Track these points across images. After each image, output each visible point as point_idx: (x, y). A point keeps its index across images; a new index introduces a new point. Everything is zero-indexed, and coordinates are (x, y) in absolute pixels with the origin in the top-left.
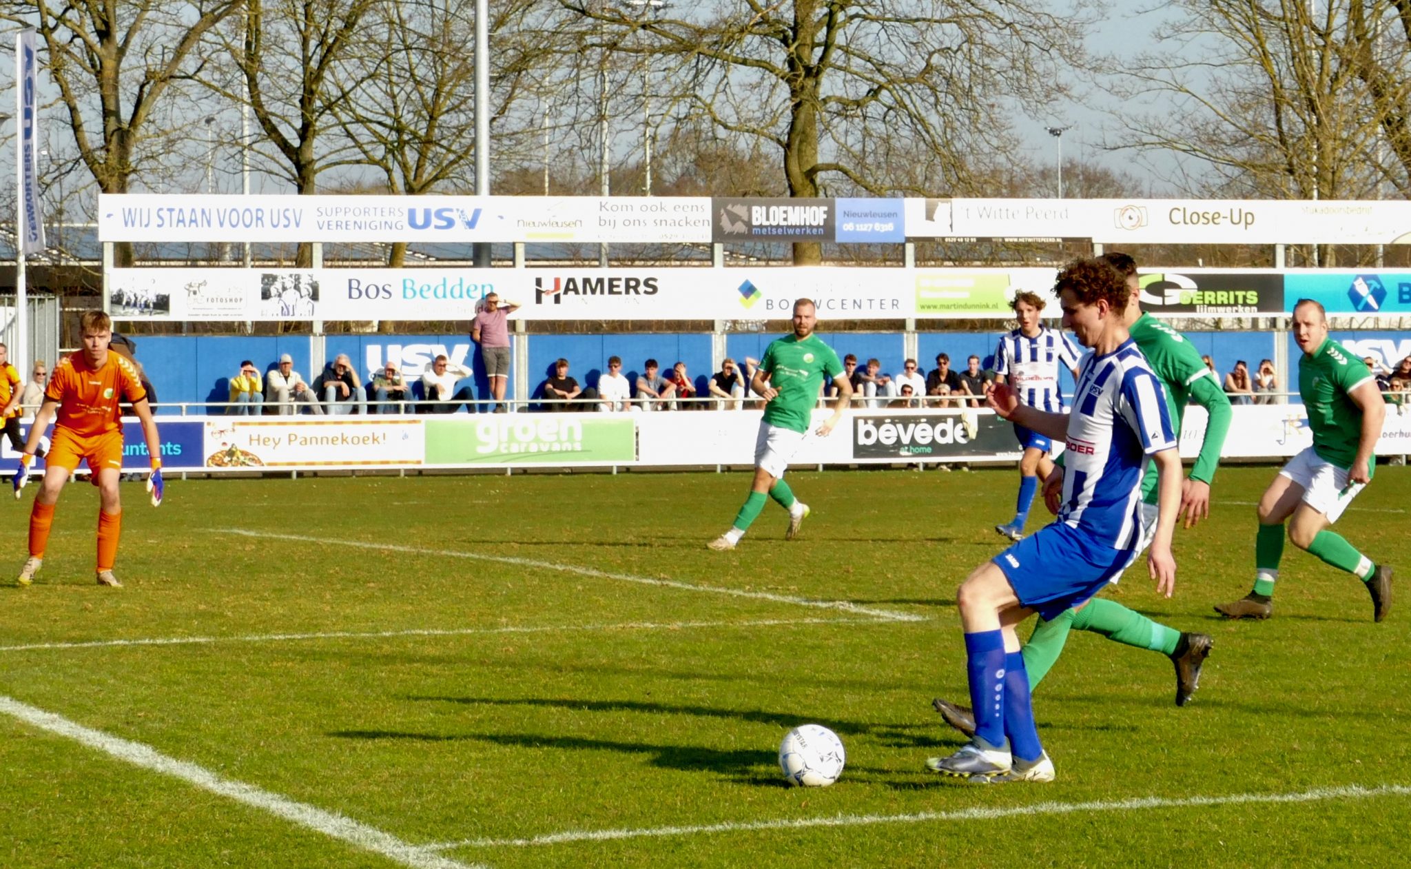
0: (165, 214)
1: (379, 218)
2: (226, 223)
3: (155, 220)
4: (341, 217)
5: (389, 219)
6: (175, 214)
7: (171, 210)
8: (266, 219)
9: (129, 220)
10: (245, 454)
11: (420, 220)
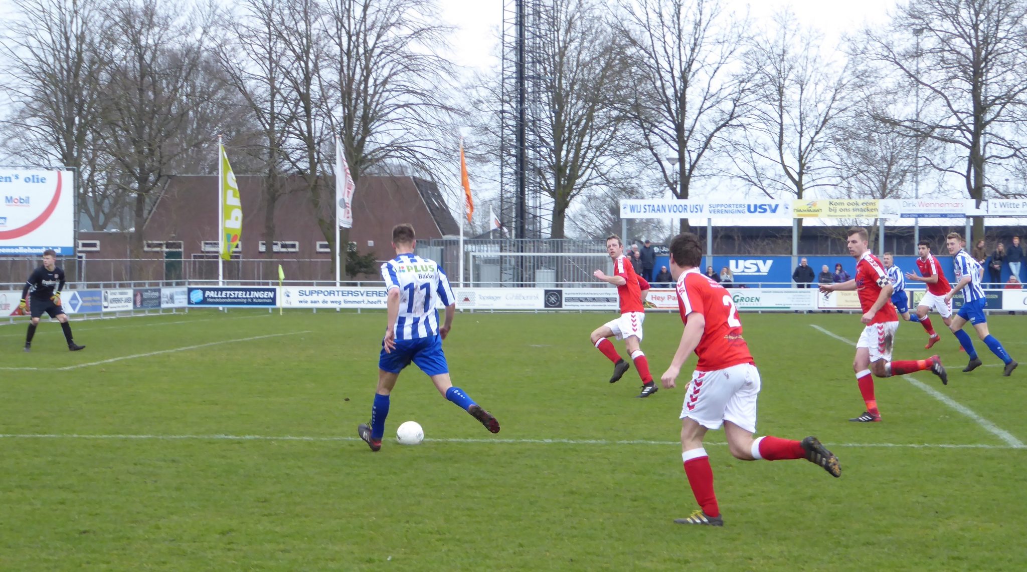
0: (647, 207)
1: (735, 209)
2: (672, 211)
3: (643, 210)
4: (719, 208)
5: (740, 209)
6: (651, 208)
7: (649, 206)
8: (688, 209)
9: (633, 209)
10: (650, 303)
11: (752, 209)
